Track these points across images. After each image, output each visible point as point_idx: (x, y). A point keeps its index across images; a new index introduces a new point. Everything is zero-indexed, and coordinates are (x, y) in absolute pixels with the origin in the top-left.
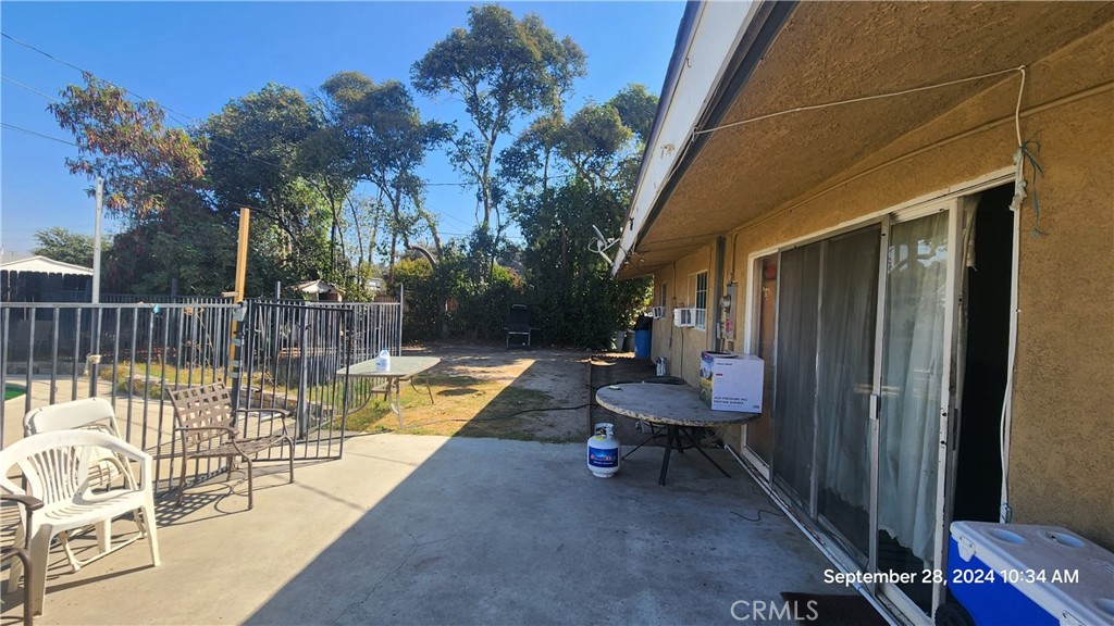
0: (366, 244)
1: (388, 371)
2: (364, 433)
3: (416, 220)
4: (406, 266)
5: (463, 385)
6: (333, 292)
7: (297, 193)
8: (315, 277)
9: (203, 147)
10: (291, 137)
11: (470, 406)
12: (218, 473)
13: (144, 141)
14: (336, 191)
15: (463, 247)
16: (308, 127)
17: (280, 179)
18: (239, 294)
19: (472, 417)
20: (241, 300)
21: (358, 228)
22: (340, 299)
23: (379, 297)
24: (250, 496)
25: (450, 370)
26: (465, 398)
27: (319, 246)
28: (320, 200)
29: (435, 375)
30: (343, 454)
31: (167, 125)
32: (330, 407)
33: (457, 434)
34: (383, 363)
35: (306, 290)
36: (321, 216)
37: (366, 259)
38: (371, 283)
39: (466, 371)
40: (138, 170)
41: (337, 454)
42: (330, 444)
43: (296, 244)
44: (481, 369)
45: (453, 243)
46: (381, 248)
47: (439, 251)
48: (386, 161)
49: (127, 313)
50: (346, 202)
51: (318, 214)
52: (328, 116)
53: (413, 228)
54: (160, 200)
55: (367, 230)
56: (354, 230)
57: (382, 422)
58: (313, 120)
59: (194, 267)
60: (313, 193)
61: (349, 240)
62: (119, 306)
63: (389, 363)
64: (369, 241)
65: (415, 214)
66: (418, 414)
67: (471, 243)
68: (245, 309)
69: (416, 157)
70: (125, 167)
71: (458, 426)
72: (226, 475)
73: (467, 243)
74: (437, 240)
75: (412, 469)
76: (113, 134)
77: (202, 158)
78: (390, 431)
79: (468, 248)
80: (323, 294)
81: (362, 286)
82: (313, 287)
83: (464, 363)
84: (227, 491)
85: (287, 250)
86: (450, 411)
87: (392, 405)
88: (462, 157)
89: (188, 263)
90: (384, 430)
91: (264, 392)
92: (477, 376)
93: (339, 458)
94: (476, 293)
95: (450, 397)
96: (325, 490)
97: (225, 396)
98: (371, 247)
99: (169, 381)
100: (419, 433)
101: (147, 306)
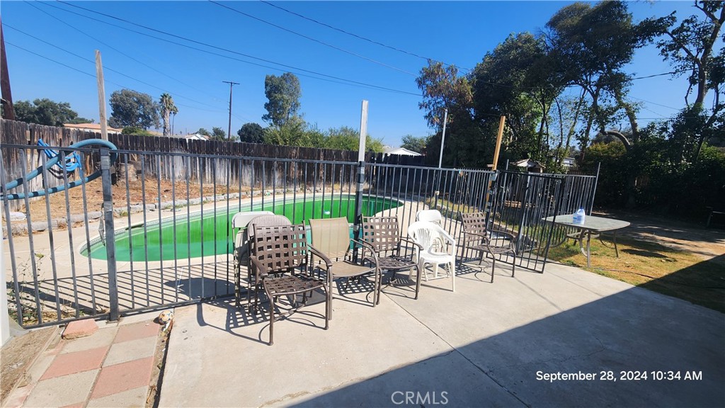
0: (566, 132)
1: (582, 224)
2: (558, 262)
3: (615, 111)
4: (599, 148)
5: (651, 250)
6: (537, 167)
7: (520, 104)
8: (526, 157)
9: (473, 85)
10: (522, 66)
11: (657, 268)
12: (475, 260)
13: (448, 87)
14: (549, 96)
15: (664, 129)
16: (535, 56)
17: (512, 95)
18: (495, 166)
19: (659, 277)
20: (495, 169)
21: (561, 122)
22: (541, 171)
23: (571, 171)
24: (492, 276)
25: (636, 235)
26: (653, 260)
27: (531, 136)
28: (535, 105)
29: (619, 236)
30: (544, 272)
31: (459, 75)
32: (535, 241)
33: (642, 286)
34: (579, 218)
35: (520, 165)
36: (535, 115)
37: (564, 143)
38: (565, 162)
39: (653, 239)
40: (444, 103)
41: (541, 270)
42: (536, 263)
43: (516, 135)
44: (672, 240)
45: (653, 127)
46: (579, 135)
47: (635, 134)
48: (594, 67)
49: (450, 172)
50: (554, 103)
51: (532, 115)
52: (549, 44)
53: (611, 117)
54: (452, 117)
55: (570, 123)
56: (558, 124)
57: (572, 259)
58: (538, 50)
59: (464, 151)
60: (531, 101)
61: (553, 131)
62: (447, 170)
63: (583, 219)
64: (568, 131)
65: (614, 105)
66: (603, 261)
67: (674, 126)
68: (497, 174)
69: (624, 56)
70: (438, 103)
71: (643, 280)
72: (478, 262)
73: (670, 125)
74: (634, 125)
75: (597, 297)
76: (436, 87)
77: (472, 91)
78: (579, 266)
79: (671, 130)
80: (530, 168)
81: (559, 163)
82: (524, 164)
83: (651, 231)
84: (480, 270)
85: (509, 140)
86: (635, 267)
87: (582, 249)
88: (678, 44)
89: (461, 149)
90: (574, 265)
91: (495, 223)
92: (668, 245)
93: (541, 272)
94: (674, 171)
95: (635, 256)
96: (533, 288)
97: (483, 220)
98: (570, 135)
99: (450, 209)
100: (603, 275)
101: (457, 170)
